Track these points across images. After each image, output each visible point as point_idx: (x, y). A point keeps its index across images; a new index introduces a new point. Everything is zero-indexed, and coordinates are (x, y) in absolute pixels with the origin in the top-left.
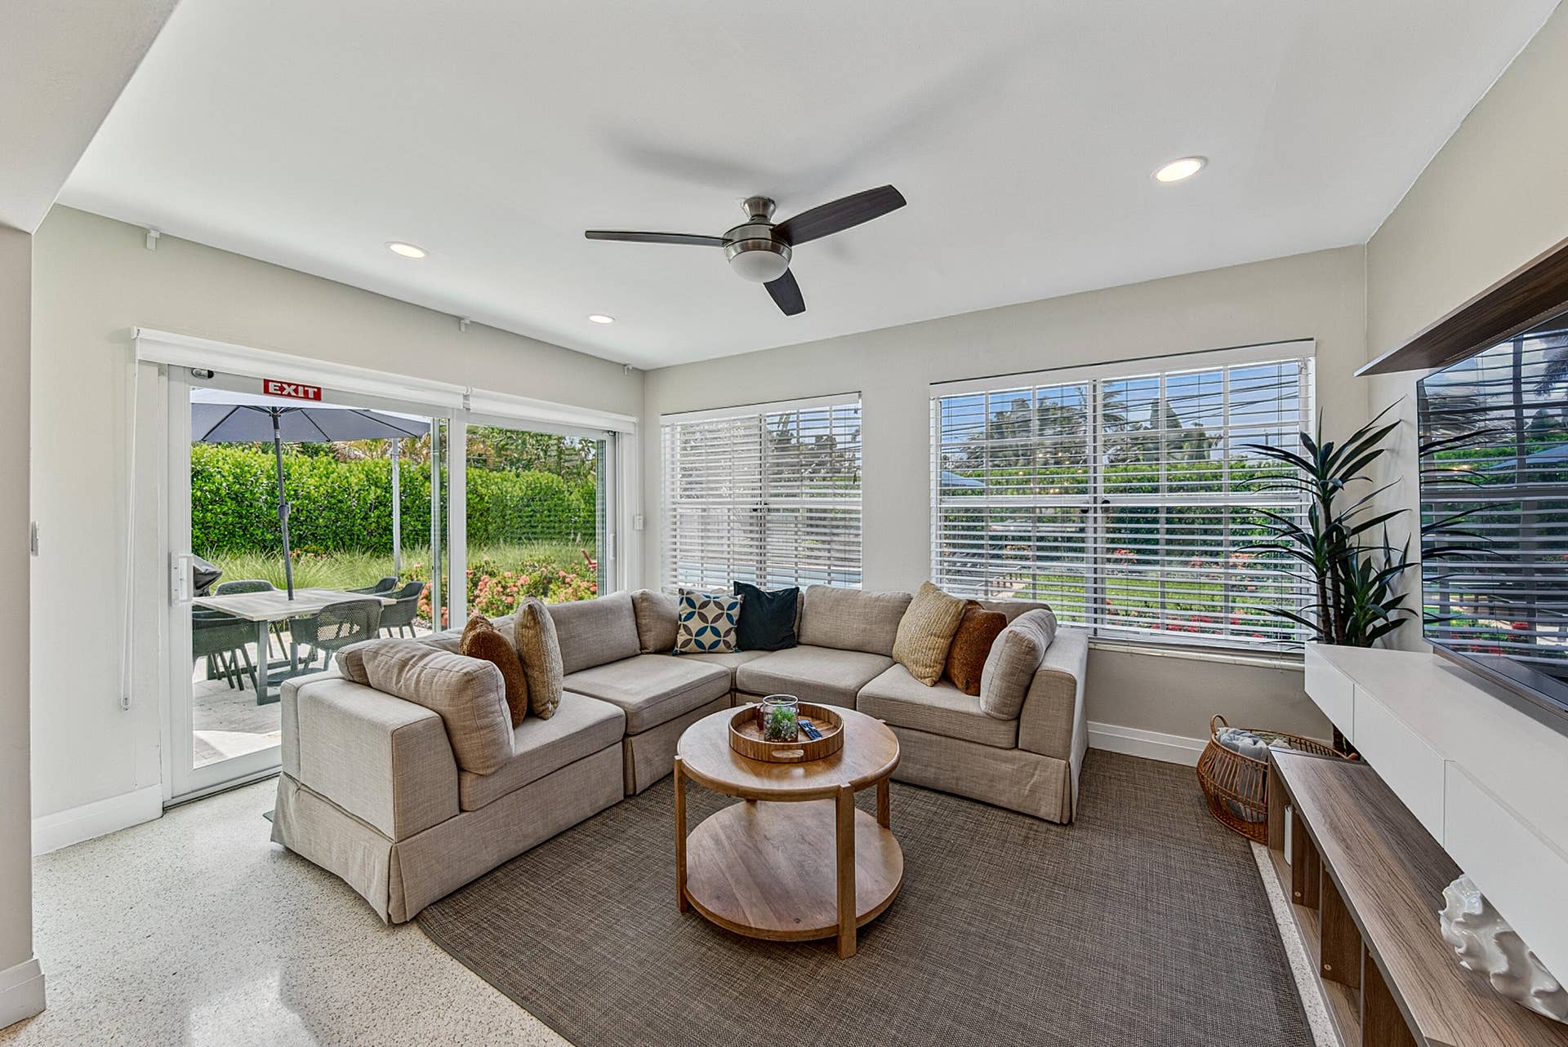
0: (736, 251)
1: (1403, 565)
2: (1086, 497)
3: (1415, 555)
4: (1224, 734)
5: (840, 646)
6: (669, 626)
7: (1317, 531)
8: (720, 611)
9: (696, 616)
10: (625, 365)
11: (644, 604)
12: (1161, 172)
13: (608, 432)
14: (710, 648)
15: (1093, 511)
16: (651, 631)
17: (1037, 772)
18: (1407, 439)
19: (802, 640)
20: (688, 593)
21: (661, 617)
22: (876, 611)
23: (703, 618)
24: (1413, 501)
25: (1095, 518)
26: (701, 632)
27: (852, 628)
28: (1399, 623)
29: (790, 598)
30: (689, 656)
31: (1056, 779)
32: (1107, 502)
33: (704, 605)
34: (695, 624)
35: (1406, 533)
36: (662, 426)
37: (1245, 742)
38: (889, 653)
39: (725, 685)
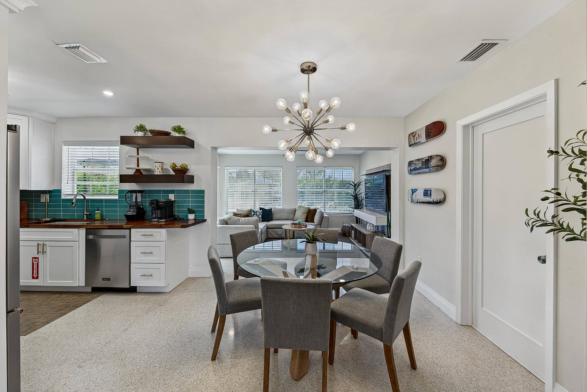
1: (363, 199)
2: (323, 190)
3: (364, 198)
4: (344, 225)
7: (354, 195)
8: (260, 213)
15: (324, 192)
18: (363, 183)
19: (273, 219)
20: (253, 210)
22: (290, 212)
24: (364, 191)
27: (285, 216)
28: (362, 207)
29: (270, 210)
33: (256, 212)
35: (363, 195)
36: (225, 169)
37: (347, 225)
38: (293, 219)
39: (266, 228)
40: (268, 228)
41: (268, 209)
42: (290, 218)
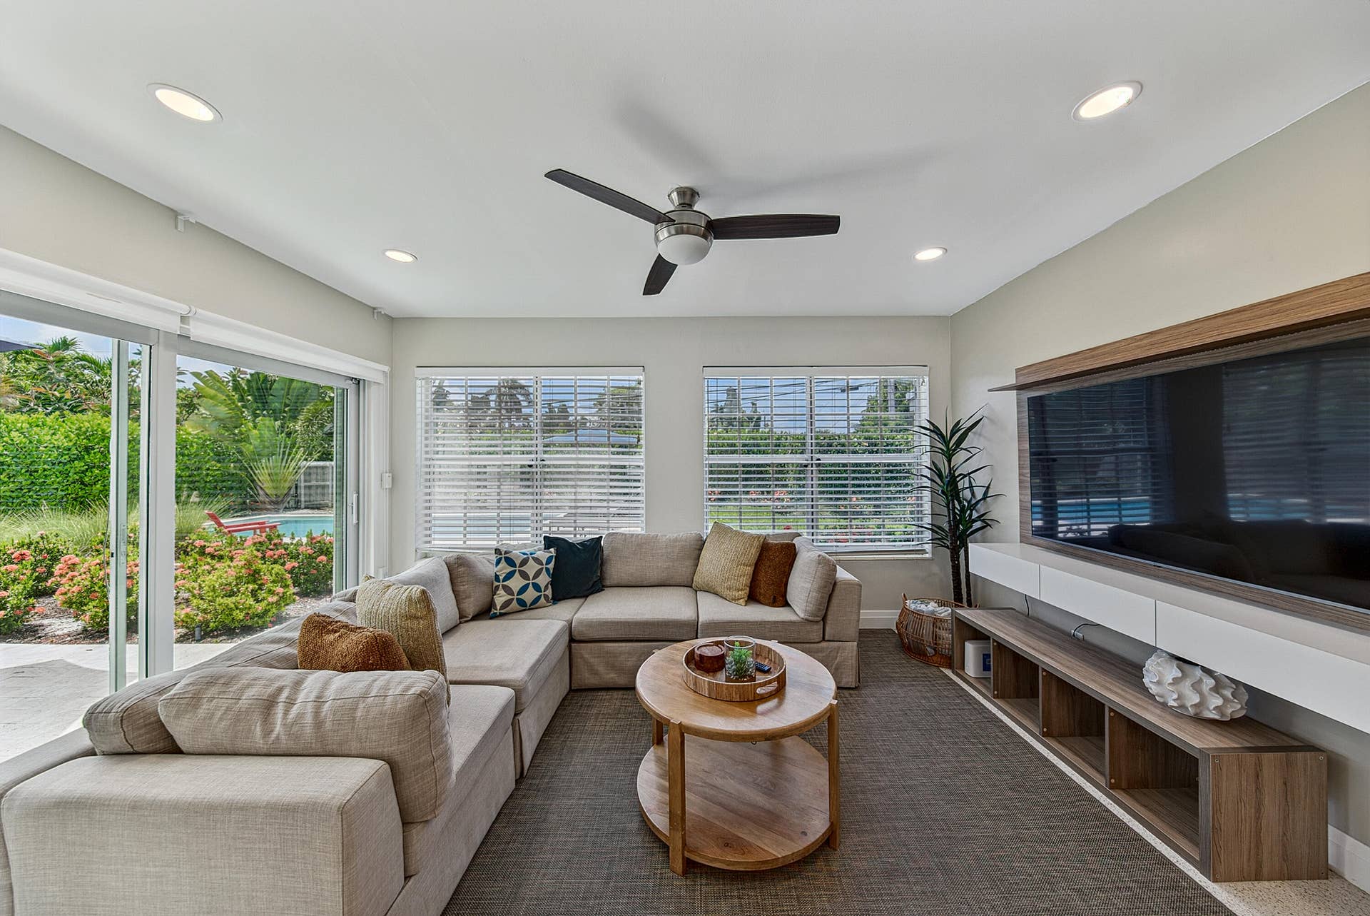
0: (669, 232)
1: (987, 496)
2: (805, 456)
5: (645, 583)
6: (486, 589)
8: (540, 567)
9: (517, 574)
10: (374, 309)
11: (462, 569)
12: (919, 254)
13: (352, 379)
14: (531, 605)
15: (810, 466)
16: (470, 597)
17: (839, 654)
19: (608, 583)
20: (506, 553)
21: (479, 580)
22: (675, 549)
23: (524, 575)
25: (812, 471)
26: (523, 590)
27: (657, 567)
29: (594, 546)
30: (510, 617)
31: (852, 656)
32: (819, 460)
33: (524, 562)
34: (516, 583)
36: (417, 378)
37: (921, 607)
38: (690, 584)
39: (567, 638)
40: (573, 638)
41: (581, 544)
42: (678, 580)
